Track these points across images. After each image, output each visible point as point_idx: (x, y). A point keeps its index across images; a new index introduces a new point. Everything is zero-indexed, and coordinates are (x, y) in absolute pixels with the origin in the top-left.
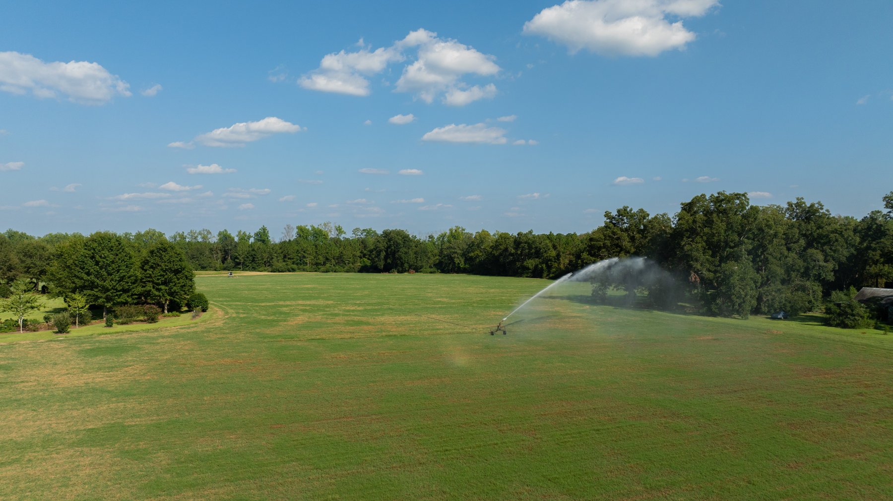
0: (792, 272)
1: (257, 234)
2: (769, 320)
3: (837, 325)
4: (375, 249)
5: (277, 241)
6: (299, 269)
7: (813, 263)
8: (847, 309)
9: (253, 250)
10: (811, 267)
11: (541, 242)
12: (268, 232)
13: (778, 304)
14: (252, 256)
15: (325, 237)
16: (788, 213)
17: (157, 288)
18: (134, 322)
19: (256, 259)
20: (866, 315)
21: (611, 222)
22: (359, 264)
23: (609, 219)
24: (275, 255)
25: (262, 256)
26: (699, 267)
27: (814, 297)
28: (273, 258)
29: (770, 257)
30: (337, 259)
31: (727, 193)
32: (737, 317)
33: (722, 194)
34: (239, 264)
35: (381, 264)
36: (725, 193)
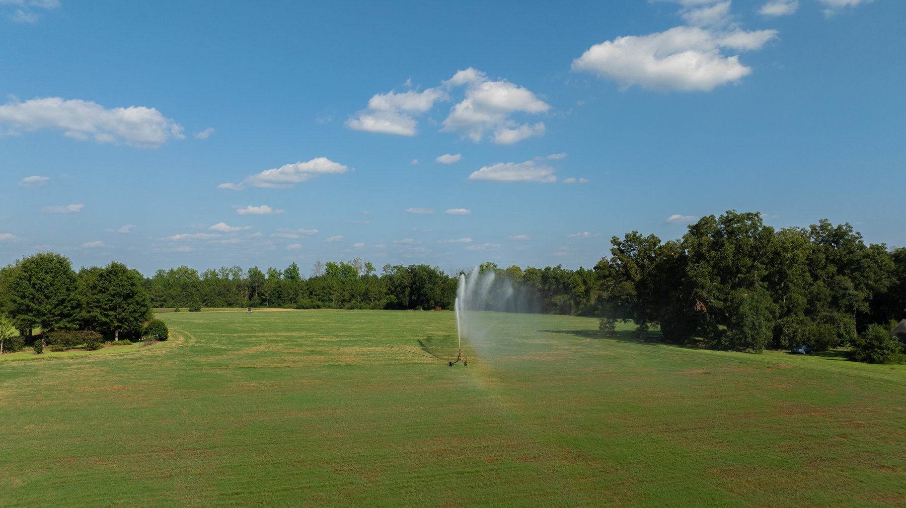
0: (817, 302)
1: (286, 271)
2: (788, 355)
3: (863, 360)
4: (400, 285)
5: (307, 278)
6: (324, 306)
7: (841, 292)
8: (874, 341)
9: (280, 287)
10: (839, 295)
11: (570, 278)
12: (298, 269)
13: (800, 337)
14: (278, 292)
15: (355, 274)
16: (813, 237)
17: (104, 314)
18: (72, 350)
19: (281, 296)
20: (897, 349)
21: (619, 249)
22: (384, 301)
23: (616, 245)
24: (301, 291)
25: (288, 292)
26: (705, 294)
27: (846, 331)
28: (298, 295)
29: (791, 285)
30: (363, 296)
31: (738, 213)
32: (751, 352)
33: (731, 213)
34: (265, 300)
35: (406, 301)
36: (735, 212)
